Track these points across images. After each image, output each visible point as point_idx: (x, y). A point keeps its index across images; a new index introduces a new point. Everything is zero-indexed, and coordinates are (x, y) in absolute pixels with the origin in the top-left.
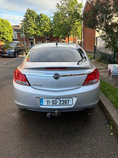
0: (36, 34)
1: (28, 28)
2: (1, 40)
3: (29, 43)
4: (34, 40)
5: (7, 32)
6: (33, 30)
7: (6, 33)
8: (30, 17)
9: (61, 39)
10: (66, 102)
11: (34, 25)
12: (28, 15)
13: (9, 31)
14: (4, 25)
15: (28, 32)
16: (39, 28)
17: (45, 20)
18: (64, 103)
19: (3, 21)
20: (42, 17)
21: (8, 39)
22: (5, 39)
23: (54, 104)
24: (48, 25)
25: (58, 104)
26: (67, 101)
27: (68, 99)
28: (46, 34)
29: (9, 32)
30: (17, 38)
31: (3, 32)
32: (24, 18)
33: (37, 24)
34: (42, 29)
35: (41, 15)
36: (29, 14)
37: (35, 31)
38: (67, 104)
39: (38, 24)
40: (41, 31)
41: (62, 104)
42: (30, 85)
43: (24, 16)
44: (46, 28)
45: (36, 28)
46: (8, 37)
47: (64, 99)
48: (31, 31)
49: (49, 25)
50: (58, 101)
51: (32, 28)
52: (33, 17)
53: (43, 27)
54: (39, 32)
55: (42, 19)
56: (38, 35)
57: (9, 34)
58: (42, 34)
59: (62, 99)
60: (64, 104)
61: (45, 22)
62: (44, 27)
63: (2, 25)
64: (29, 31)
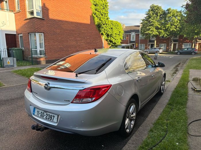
0: (158, 34)
1: (148, 28)
2: (108, 43)
3: (149, 45)
4: (155, 42)
5: (116, 34)
6: (155, 30)
7: (114, 35)
8: (153, 14)
9: (198, 40)
10: (51, 118)
11: (157, 24)
12: (151, 13)
13: (118, 33)
14: (113, 27)
15: (147, 32)
16: (163, 27)
17: (173, 15)
18: (50, 118)
19: (113, 23)
20: (169, 13)
21: (116, 41)
22: (112, 42)
23: (42, 117)
24: (177, 22)
25: (45, 117)
26: (53, 117)
27: (54, 115)
28: (173, 33)
29: (118, 35)
30: (135, 40)
31: (111, 35)
32: (146, 16)
33: (161, 22)
34: (167, 27)
35: (168, 10)
36: (152, 10)
37: (157, 31)
38: (52, 120)
39: (163, 21)
40: (166, 30)
41: (47, 119)
42: (31, 91)
43: (146, 14)
44: (173, 26)
45: (159, 27)
46: (115, 40)
47: (50, 114)
48: (152, 31)
49: (179, 22)
50: (45, 114)
51: (153, 27)
52: (157, 14)
53: (169, 25)
54: (162, 31)
55: (169, 15)
56: (161, 36)
57: (117, 36)
58: (166, 34)
59: (48, 113)
60: (49, 120)
61: (174, 18)
62: (172, 25)
63: (111, 27)
64: (149, 32)
